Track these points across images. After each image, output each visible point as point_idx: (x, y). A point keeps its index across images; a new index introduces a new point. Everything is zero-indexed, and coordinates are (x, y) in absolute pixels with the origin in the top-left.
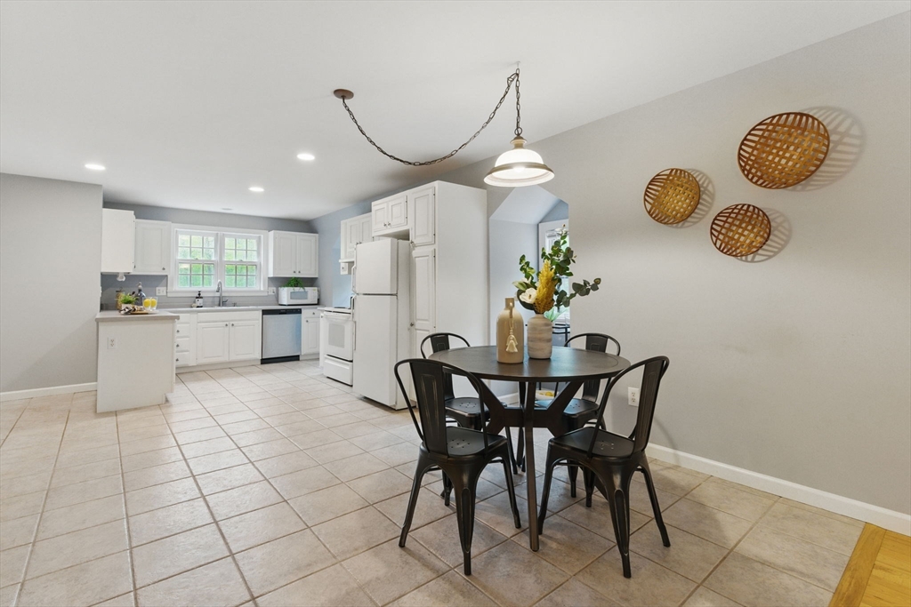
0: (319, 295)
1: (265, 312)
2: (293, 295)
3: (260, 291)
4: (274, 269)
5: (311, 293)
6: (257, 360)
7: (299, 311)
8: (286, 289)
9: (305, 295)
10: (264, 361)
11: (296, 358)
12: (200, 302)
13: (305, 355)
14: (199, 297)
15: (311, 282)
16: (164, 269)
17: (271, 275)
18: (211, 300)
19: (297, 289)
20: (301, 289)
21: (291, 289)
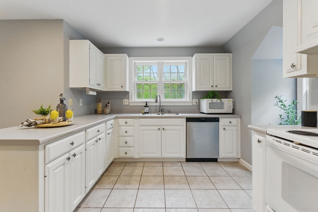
0: (234, 106)
1: (189, 120)
2: (211, 106)
3: (186, 102)
4: (196, 84)
5: (227, 104)
6: (184, 158)
7: (217, 120)
8: (205, 100)
9: (221, 106)
10: (188, 160)
11: (215, 160)
12: (147, 109)
13: (222, 158)
14: (146, 106)
15: (226, 94)
16: (122, 87)
17: (194, 90)
18: (154, 108)
19: (215, 100)
20: (219, 101)
21: (210, 100)
